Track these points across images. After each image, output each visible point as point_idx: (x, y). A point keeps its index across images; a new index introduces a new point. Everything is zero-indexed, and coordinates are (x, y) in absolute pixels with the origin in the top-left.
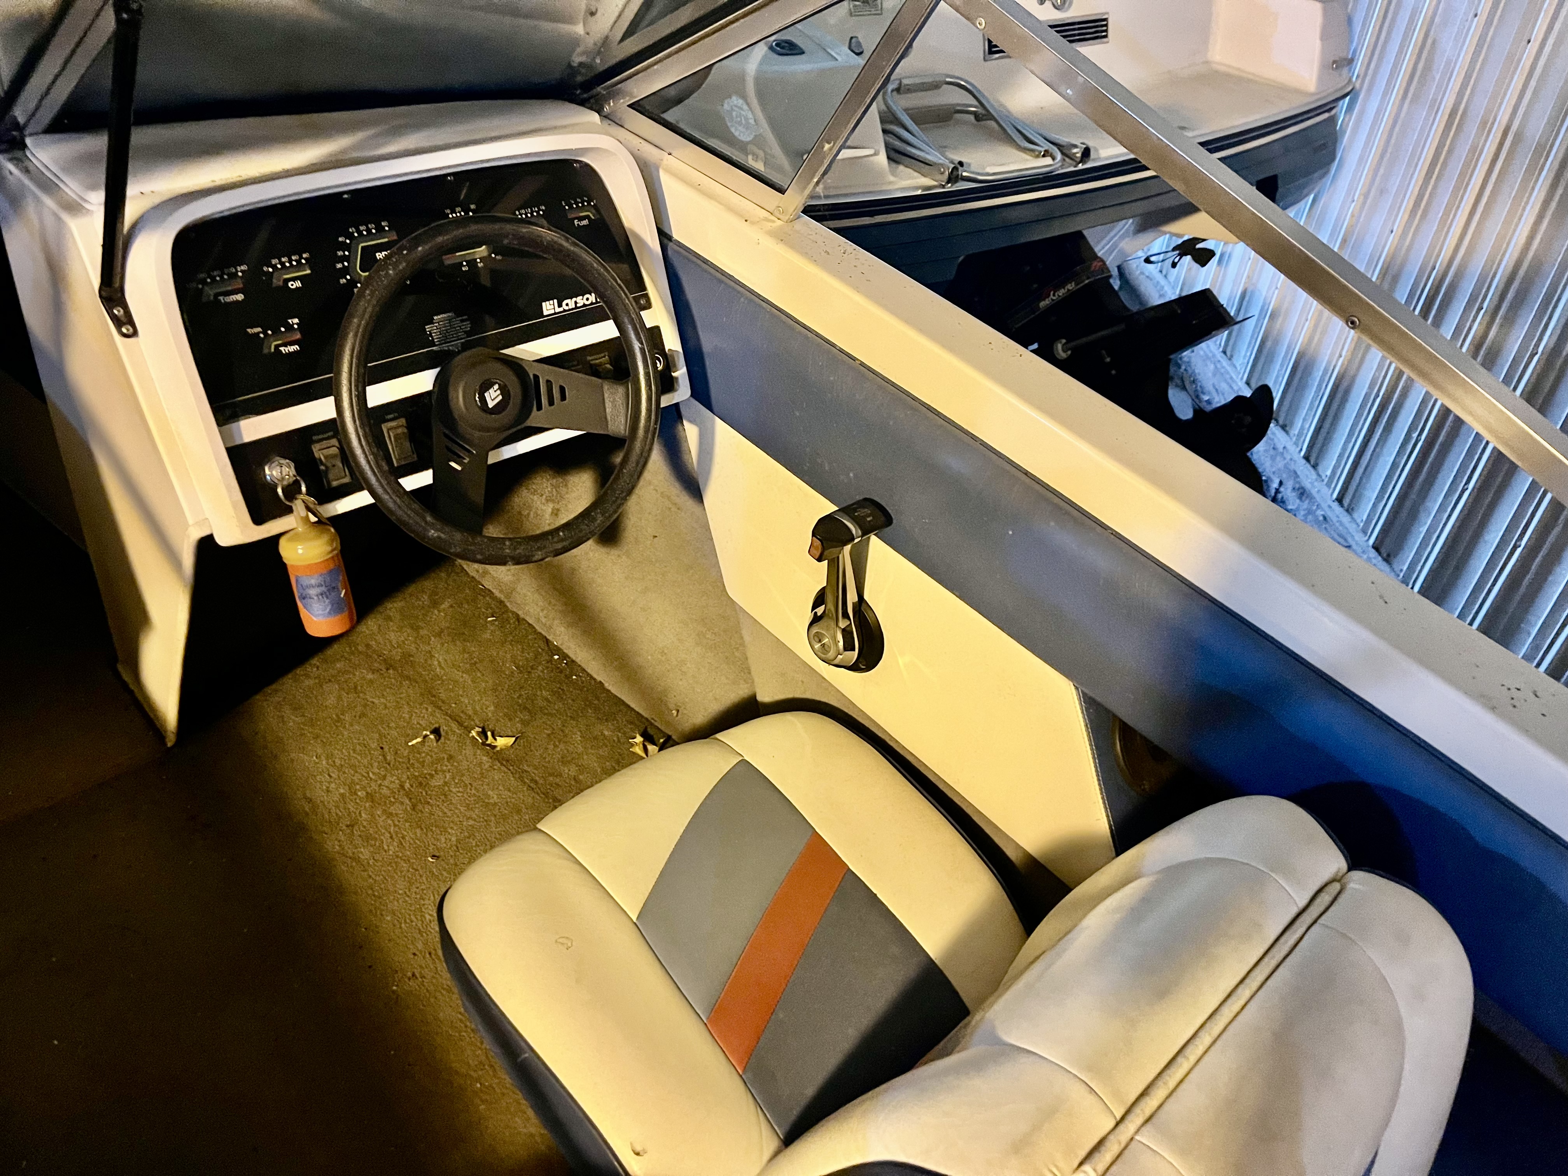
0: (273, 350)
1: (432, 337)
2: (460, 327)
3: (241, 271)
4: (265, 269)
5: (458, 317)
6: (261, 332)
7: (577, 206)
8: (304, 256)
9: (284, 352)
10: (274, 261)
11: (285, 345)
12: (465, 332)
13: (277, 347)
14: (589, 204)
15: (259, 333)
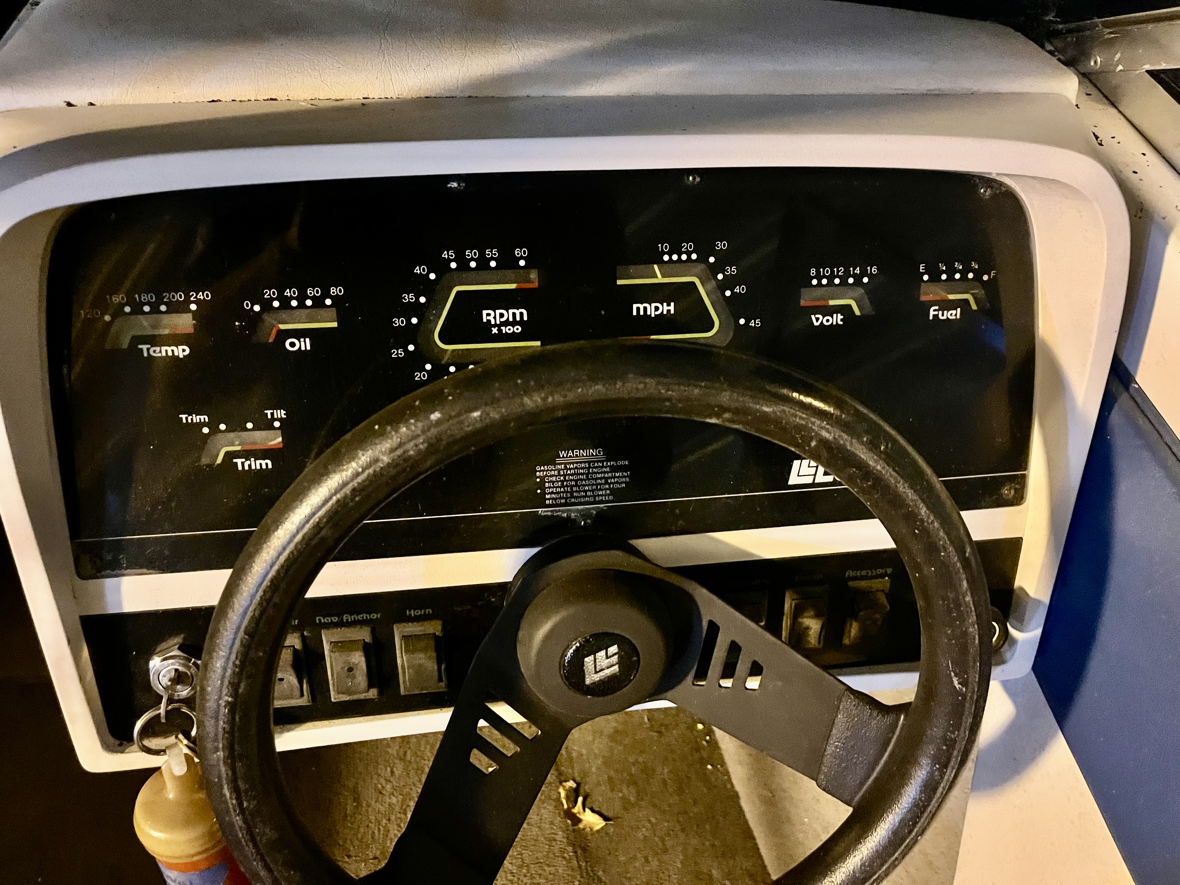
0: (219, 460)
1: (543, 488)
2: (606, 479)
3: (197, 302)
4: (247, 305)
5: (607, 461)
6: (204, 424)
7: (950, 278)
8: (333, 291)
9: (240, 468)
10: (268, 294)
11: (247, 454)
12: (613, 492)
13: (230, 456)
14: (978, 277)
15: (202, 424)
